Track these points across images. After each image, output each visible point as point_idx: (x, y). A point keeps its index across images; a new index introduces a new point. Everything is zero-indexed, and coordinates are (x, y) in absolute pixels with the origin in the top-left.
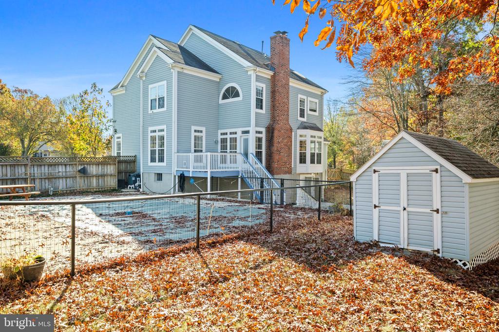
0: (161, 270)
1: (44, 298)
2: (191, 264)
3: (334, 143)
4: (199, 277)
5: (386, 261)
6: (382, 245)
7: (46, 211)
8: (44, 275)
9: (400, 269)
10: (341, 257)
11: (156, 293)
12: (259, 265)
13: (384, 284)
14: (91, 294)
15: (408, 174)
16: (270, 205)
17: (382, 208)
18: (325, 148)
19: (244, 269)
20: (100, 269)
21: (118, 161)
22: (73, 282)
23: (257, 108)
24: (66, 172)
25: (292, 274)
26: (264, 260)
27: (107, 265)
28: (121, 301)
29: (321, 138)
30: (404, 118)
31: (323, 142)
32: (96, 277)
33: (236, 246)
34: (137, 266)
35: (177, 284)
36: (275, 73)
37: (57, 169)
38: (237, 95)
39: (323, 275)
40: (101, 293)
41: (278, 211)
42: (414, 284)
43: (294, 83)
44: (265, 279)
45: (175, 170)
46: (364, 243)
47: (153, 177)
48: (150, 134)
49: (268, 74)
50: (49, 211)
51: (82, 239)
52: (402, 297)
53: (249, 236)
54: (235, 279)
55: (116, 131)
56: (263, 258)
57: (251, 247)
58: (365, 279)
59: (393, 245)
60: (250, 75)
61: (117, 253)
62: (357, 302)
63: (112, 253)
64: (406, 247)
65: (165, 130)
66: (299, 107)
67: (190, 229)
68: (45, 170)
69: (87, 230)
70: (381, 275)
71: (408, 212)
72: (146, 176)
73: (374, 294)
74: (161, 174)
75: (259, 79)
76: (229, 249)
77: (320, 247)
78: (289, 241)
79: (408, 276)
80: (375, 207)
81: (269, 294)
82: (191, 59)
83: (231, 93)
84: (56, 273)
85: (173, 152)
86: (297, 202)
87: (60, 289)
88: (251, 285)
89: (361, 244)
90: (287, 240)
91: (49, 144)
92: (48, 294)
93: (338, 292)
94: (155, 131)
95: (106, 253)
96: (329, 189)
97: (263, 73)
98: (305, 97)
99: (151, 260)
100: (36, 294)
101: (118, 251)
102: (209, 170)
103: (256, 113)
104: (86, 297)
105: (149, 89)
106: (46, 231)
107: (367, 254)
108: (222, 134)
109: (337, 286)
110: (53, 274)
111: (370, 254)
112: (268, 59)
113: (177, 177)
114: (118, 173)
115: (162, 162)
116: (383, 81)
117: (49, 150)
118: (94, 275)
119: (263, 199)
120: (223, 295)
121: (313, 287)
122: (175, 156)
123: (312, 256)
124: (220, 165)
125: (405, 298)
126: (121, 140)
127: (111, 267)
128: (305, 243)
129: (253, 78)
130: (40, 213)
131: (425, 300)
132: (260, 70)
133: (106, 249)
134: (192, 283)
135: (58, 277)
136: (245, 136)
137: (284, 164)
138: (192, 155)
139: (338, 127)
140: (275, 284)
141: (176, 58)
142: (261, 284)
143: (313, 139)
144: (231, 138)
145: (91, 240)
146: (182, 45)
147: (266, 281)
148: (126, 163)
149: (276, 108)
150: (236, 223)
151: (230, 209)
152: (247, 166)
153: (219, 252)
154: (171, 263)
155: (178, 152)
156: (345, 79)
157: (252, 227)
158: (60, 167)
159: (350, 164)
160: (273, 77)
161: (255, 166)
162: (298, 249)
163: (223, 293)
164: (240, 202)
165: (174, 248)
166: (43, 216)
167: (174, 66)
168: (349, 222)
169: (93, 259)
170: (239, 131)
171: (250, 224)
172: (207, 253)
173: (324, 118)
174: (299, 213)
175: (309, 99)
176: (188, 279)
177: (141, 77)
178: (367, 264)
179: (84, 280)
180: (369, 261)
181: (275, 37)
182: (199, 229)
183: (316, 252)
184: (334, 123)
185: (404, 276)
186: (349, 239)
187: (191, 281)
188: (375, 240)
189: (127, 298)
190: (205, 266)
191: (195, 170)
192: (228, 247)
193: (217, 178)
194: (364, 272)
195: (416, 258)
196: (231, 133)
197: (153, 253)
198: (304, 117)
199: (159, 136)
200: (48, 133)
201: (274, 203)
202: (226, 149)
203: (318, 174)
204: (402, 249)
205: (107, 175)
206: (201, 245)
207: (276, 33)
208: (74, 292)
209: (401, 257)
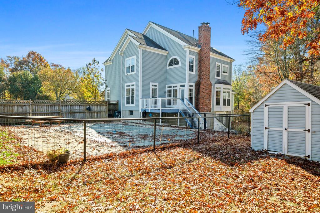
0: (133, 161)
1: (70, 172)
2: (151, 159)
3: (238, 94)
4: (156, 165)
5: (272, 161)
6: (270, 152)
7: (69, 130)
8: (69, 161)
9: (282, 166)
10: (243, 158)
11: (131, 172)
12: (191, 161)
13: (271, 174)
14: (95, 171)
15: (288, 107)
16: (197, 129)
17: (270, 129)
18: (232, 96)
19: (182, 162)
20: (99, 159)
21: (108, 103)
22: (85, 165)
23: (190, 71)
24: (80, 109)
25: (211, 166)
26: (194, 158)
27: (103, 157)
28: (111, 175)
29: (230, 89)
30: (286, 76)
31: (231, 93)
32: (97, 163)
33: (177, 150)
34: (120, 158)
35: (143, 168)
36: (201, 49)
37: (75, 108)
38: (178, 63)
39: (231, 167)
40: (100, 171)
41: (202, 132)
42: (291, 175)
43: (213, 55)
44: (195, 168)
45: (140, 108)
46: (258, 151)
47: (128, 113)
48: (126, 88)
49: (197, 50)
50: (71, 130)
51: (89, 144)
52: (284, 182)
53: (185, 145)
54: (177, 167)
55: (107, 86)
56: (193, 157)
57: (186, 151)
58: (259, 171)
59: (278, 153)
60: (186, 51)
61: (108, 152)
62: (253, 183)
63: (106, 151)
64: (286, 154)
65: (135, 85)
66: (216, 70)
67: (150, 141)
68: (69, 108)
69: (92, 140)
70: (269, 169)
71: (288, 131)
72: (124, 112)
73: (265, 180)
74: (133, 111)
75: (191, 53)
76: (173, 152)
77: (229, 152)
78: (210, 148)
79: (288, 170)
80: (266, 128)
81: (197, 176)
82: (150, 42)
83: (174, 62)
84: (76, 160)
85: (139, 98)
86: (214, 128)
87: (78, 168)
88: (186, 171)
89: (256, 152)
90: (208, 148)
91: (70, 95)
92: (72, 170)
93: (241, 177)
94: (129, 86)
95: (102, 151)
96: (235, 122)
97: (194, 49)
98: (220, 64)
99: (128, 156)
100: (66, 170)
101: (109, 151)
102: (160, 109)
103: (189, 74)
104: (92, 173)
105: (126, 61)
106: (70, 140)
107: (260, 157)
108: (168, 87)
109: (240, 174)
110: (74, 160)
111: (262, 157)
112: (197, 41)
113: (142, 113)
114: (108, 110)
115: (133, 104)
116: (272, 53)
117: (70, 98)
118: (96, 161)
119: (193, 126)
120: (169, 175)
121: (225, 174)
122: (140, 100)
123: (224, 157)
124: (167, 106)
125: (285, 182)
126: (110, 91)
127: (105, 158)
128: (220, 150)
129: (188, 52)
130: (66, 131)
131: (299, 185)
132: (193, 48)
133: (103, 149)
134: (152, 168)
135: (77, 162)
136: (182, 88)
137: (206, 105)
138: (150, 100)
139: (241, 84)
140: (201, 171)
141: (142, 42)
142: (192, 171)
143: (225, 90)
144: (174, 90)
145: (94, 145)
146: (145, 34)
147: (195, 169)
148: (113, 105)
149: (202, 71)
150: (177, 138)
151: (173, 131)
152: (183, 107)
153: (167, 153)
154: (139, 157)
155: (142, 98)
156: (247, 52)
157: (187, 140)
158: (77, 106)
159: (249, 107)
160: (200, 51)
161: (188, 107)
162: (215, 153)
163: (169, 174)
164: (179, 127)
165: (141, 149)
166: (68, 132)
167: (141, 47)
168: (248, 139)
169: (96, 154)
170: (179, 85)
171: (186, 139)
172: (160, 153)
173: (232, 78)
174: (216, 134)
175: (223, 65)
176: (149, 166)
177: (121, 54)
178: (260, 163)
179: (91, 164)
180: (261, 161)
181: (202, 26)
182: (155, 141)
183: (227, 154)
184: (238, 81)
185: (285, 170)
186: (248, 148)
187: (151, 167)
188: (265, 149)
189: (114, 174)
190: (159, 160)
191: (152, 108)
192: (172, 151)
193: (165, 113)
194: (258, 167)
195: (293, 160)
196: (174, 87)
197: (129, 152)
198: (219, 77)
199: (131, 89)
200: (70, 89)
201: (200, 128)
202: (171, 97)
203: (227, 112)
204: (283, 155)
205: (102, 112)
206: (156, 148)
207: (202, 24)
208: (86, 170)
209: (283, 159)
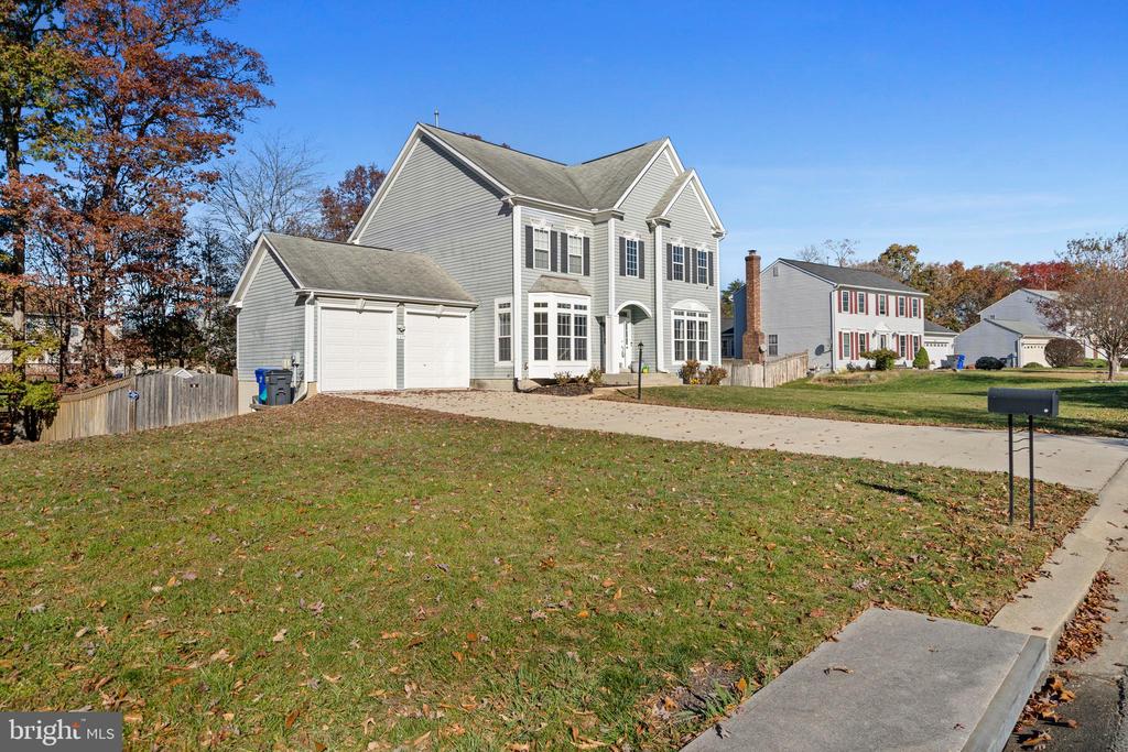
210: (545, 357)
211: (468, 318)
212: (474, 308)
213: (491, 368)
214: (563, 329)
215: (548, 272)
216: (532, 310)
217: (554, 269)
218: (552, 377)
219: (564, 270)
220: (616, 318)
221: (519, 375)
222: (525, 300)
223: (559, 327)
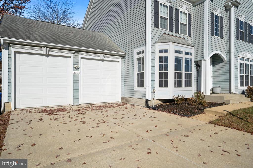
210: (166, 85)
211: (120, 62)
212: (124, 57)
213: (132, 91)
214: (177, 67)
215: (168, 31)
216: (158, 55)
217: (171, 30)
218: (171, 98)
219: (177, 32)
220: (209, 62)
221: (149, 97)
222: (153, 48)
223: (175, 65)
